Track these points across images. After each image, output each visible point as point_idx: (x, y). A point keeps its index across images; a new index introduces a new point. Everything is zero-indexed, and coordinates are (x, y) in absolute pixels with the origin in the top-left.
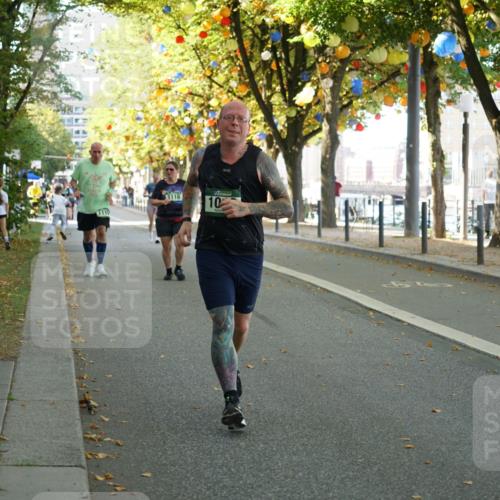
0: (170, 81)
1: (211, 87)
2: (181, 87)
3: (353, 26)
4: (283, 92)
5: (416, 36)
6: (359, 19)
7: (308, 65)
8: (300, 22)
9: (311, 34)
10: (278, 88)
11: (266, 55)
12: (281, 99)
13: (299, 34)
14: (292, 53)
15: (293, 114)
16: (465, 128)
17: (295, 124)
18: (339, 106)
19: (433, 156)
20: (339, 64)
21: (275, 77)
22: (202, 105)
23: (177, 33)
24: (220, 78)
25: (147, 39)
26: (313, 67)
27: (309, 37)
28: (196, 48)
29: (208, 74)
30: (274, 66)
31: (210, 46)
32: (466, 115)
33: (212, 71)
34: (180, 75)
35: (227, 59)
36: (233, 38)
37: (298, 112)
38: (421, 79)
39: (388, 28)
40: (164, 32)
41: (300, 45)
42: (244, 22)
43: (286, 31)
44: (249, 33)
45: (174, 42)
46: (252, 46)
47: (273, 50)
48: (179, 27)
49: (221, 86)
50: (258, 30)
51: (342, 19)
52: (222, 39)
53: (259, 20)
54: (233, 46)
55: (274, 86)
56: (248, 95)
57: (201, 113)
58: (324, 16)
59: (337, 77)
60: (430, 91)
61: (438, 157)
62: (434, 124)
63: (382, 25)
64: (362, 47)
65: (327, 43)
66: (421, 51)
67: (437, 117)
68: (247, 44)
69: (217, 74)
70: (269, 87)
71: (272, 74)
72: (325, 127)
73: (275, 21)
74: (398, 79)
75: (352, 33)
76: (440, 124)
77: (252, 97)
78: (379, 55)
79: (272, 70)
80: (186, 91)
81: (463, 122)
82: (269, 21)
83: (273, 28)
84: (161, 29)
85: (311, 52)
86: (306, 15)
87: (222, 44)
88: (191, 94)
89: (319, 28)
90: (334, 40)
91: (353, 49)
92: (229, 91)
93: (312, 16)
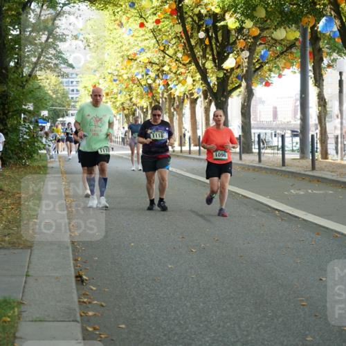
0: (135, 54)
1: (164, 57)
2: (143, 58)
3: (261, 13)
4: (214, 60)
5: (305, 20)
6: (266, 9)
7: (231, 41)
8: (225, 11)
9: (233, 19)
10: (211, 57)
11: (202, 35)
12: (213, 65)
13: (224, 20)
14: (220, 33)
15: (221, 75)
16: (341, 82)
17: (223, 82)
18: (253, 69)
19: (319, 102)
20: (252, 40)
21: (208, 50)
22: (158, 70)
23: (140, 21)
24: (170, 52)
25: (119, 25)
26: (235, 43)
27: (231, 22)
28: (153, 31)
29: (162, 48)
30: (207, 42)
31: (163, 29)
32: (341, 74)
33: (165, 47)
34: (143, 50)
35: (175, 38)
36: (179, 23)
37: (225, 74)
38: (309, 49)
39: (286, 14)
40: (131, 20)
41: (225, 27)
42: (186, 13)
43: (216, 18)
44: (190, 19)
45: (138, 27)
46: (192, 29)
47: (207, 31)
48: (141, 17)
49: (171, 57)
50: (196, 18)
51: (254, 8)
52: (171, 24)
53: (196, 11)
54: (179, 29)
55: (207, 56)
56: (190, 63)
57: (158, 75)
58: (242, 7)
59: (251, 49)
60: (316, 58)
61: (322, 103)
62: (319, 81)
63: (282, 12)
64: (268, 28)
65: (244, 25)
66: (309, 30)
67: (321, 75)
68: (188, 27)
69: (168, 49)
70: (204, 57)
71: (206, 48)
72: (244, 84)
73: (208, 12)
74: (293, 50)
75: (261, 18)
76: (323, 80)
77: (193, 64)
78: (280, 34)
79: (206, 45)
80: (147, 61)
81: (339, 78)
82: (204, 12)
83: (206, 16)
84: (129, 18)
85: (233, 32)
86: (228, 6)
87: (172, 28)
88: (150, 62)
89: (239, 15)
90: (249, 24)
91: (262, 30)
92: (176, 60)
93: (233, 7)
